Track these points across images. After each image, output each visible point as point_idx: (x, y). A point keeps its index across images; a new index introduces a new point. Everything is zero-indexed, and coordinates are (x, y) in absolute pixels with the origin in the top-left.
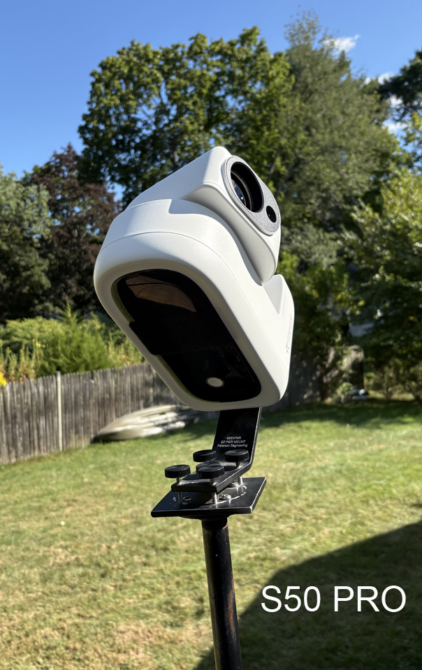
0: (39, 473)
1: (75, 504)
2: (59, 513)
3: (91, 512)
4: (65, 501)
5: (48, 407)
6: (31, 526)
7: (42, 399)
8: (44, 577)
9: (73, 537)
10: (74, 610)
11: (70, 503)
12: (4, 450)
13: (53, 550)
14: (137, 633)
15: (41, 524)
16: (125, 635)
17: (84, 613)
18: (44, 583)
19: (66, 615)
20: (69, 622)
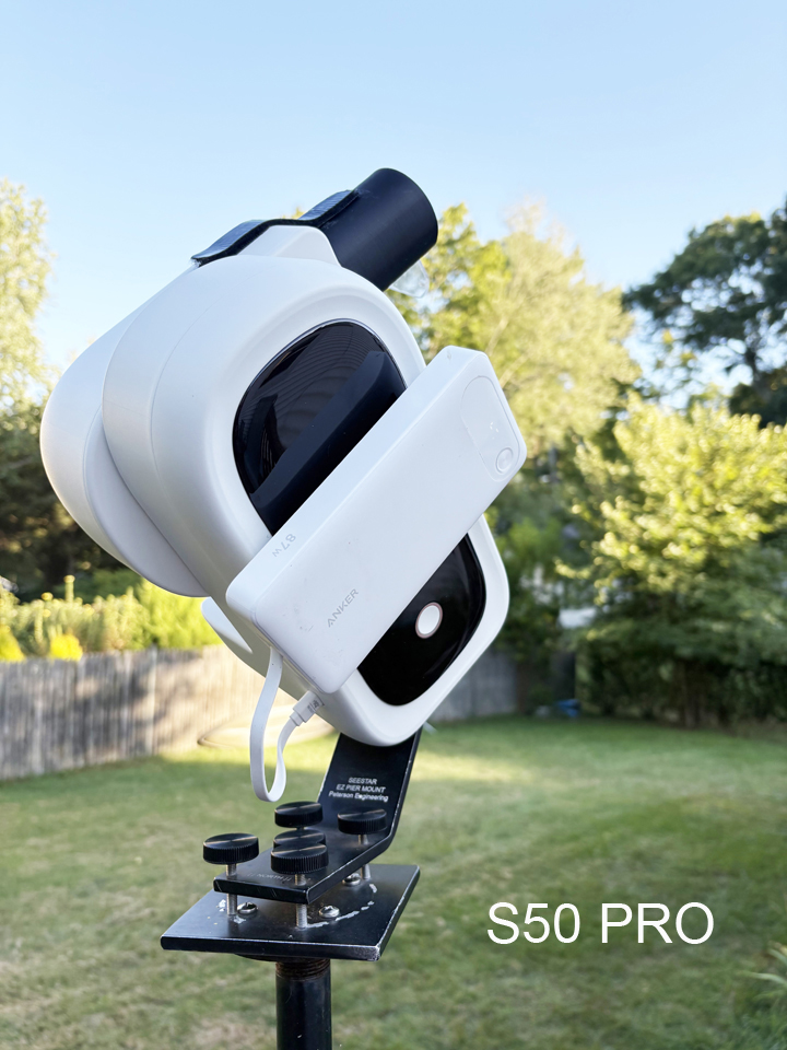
0: (114, 785)
1: (159, 832)
2: (135, 844)
3: (181, 846)
4: (146, 827)
5: (136, 691)
6: (93, 861)
7: (127, 681)
8: (103, 939)
9: (150, 881)
10: (140, 990)
11: (153, 830)
12: (68, 747)
13: (120, 898)
14: (226, 1030)
15: (107, 860)
16: (210, 1033)
17: (152, 995)
18: (101, 945)
19: (126, 997)
20: (133, 1008)
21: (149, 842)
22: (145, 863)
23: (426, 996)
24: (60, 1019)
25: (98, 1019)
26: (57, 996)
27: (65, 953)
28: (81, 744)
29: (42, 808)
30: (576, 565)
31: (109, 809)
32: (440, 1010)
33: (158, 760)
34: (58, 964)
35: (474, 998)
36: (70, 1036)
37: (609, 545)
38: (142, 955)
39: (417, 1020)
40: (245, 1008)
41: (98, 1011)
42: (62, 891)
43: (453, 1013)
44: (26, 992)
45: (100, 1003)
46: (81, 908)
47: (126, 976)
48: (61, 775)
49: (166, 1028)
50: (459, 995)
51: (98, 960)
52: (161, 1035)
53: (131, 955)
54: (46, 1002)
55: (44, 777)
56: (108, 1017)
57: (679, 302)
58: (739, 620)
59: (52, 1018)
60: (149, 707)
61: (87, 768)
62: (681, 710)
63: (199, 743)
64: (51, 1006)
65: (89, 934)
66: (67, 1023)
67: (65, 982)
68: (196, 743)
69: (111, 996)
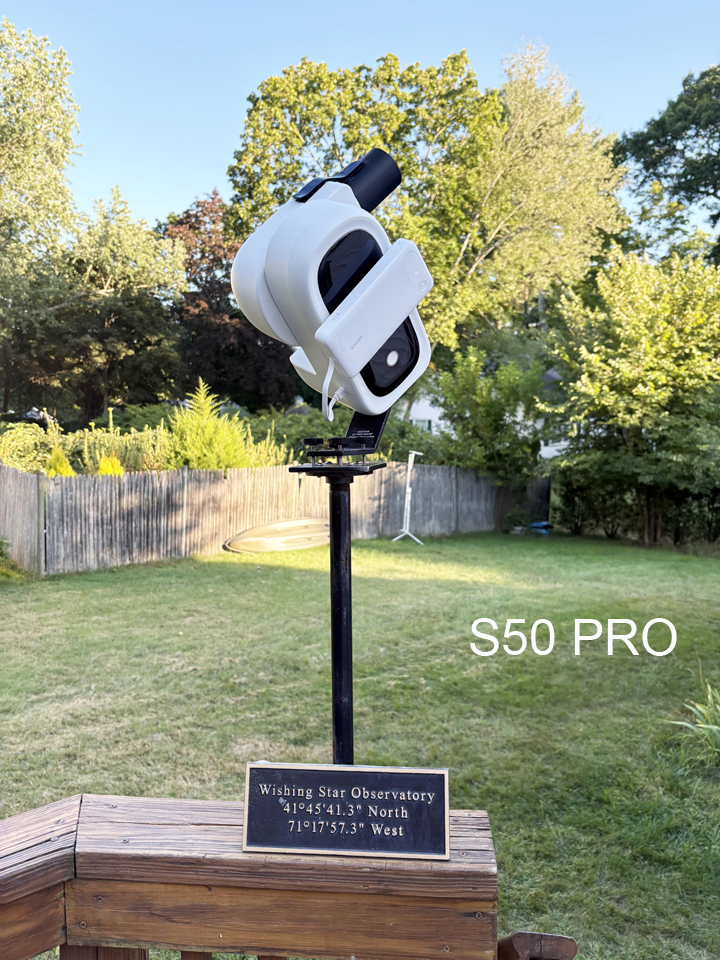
0: (155, 579)
1: (195, 614)
2: (177, 622)
3: (214, 624)
4: (185, 611)
5: (171, 505)
6: (145, 633)
7: (164, 496)
8: (158, 685)
9: (192, 648)
10: (189, 719)
11: (190, 613)
12: (116, 550)
13: (168, 659)
14: (257, 746)
15: (156, 632)
16: (244, 747)
17: (200, 723)
18: (157, 690)
19: (180, 723)
20: (184, 730)
21: (188, 621)
22: (186, 636)
23: (409, 729)
24: (130, 736)
25: (159, 737)
26: (126, 721)
27: (130, 694)
28: (127, 547)
29: (99, 594)
30: (554, 403)
31: (154, 597)
32: (420, 738)
33: (192, 560)
34: (125, 701)
35: (447, 731)
36: (139, 747)
37: (584, 385)
38: (189, 697)
39: (402, 743)
40: (270, 733)
41: (158, 732)
42: (124, 652)
43: (429, 739)
44: (102, 718)
45: (159, 726)
46: (140, 665)
47: (177, 710)
48: (111, 571)
49: (211, 743)
50: (434, 728)
51: (156, 699)
52: (208, 747)
53: (182, 696)
54: (119, 726)
55: (98, 571)
56: (166, 735)
57: (673, 151)
58: (698, 452)
59: (123, 735)
60: (182, 518)
61: (132, 566)
62: (641, 531)
63: (225, 548)
64: (123, 728)
65: (147, 682)
66: (136, 738)
67: (132, 713)
68: (221, 549)
69: (167, 722)
